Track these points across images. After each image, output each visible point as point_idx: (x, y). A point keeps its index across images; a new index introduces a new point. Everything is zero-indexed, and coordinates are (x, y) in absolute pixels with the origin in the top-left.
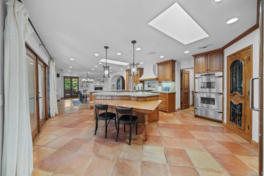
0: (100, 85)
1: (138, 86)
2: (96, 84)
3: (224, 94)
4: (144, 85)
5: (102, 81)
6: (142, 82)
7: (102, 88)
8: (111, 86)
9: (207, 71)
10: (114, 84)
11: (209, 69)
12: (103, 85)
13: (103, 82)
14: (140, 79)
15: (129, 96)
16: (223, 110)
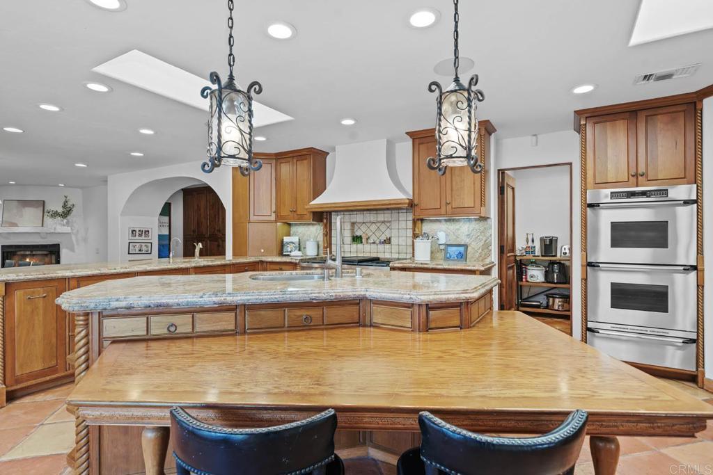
0: (39, 230)
1: (295, 239)
2: (15, 225)
3: (703, 270)
4: (328, 234)
5: (60, 210)
6: (322, 216)
7: (58, 245)
8: (127, 237)
9: (634, 179)
10: (144, 227)
11: (642, 169)
12: (67, 229)
13: (66, 212)
14: (312, 203)
15: (357, 302)
16: (698, 329)
